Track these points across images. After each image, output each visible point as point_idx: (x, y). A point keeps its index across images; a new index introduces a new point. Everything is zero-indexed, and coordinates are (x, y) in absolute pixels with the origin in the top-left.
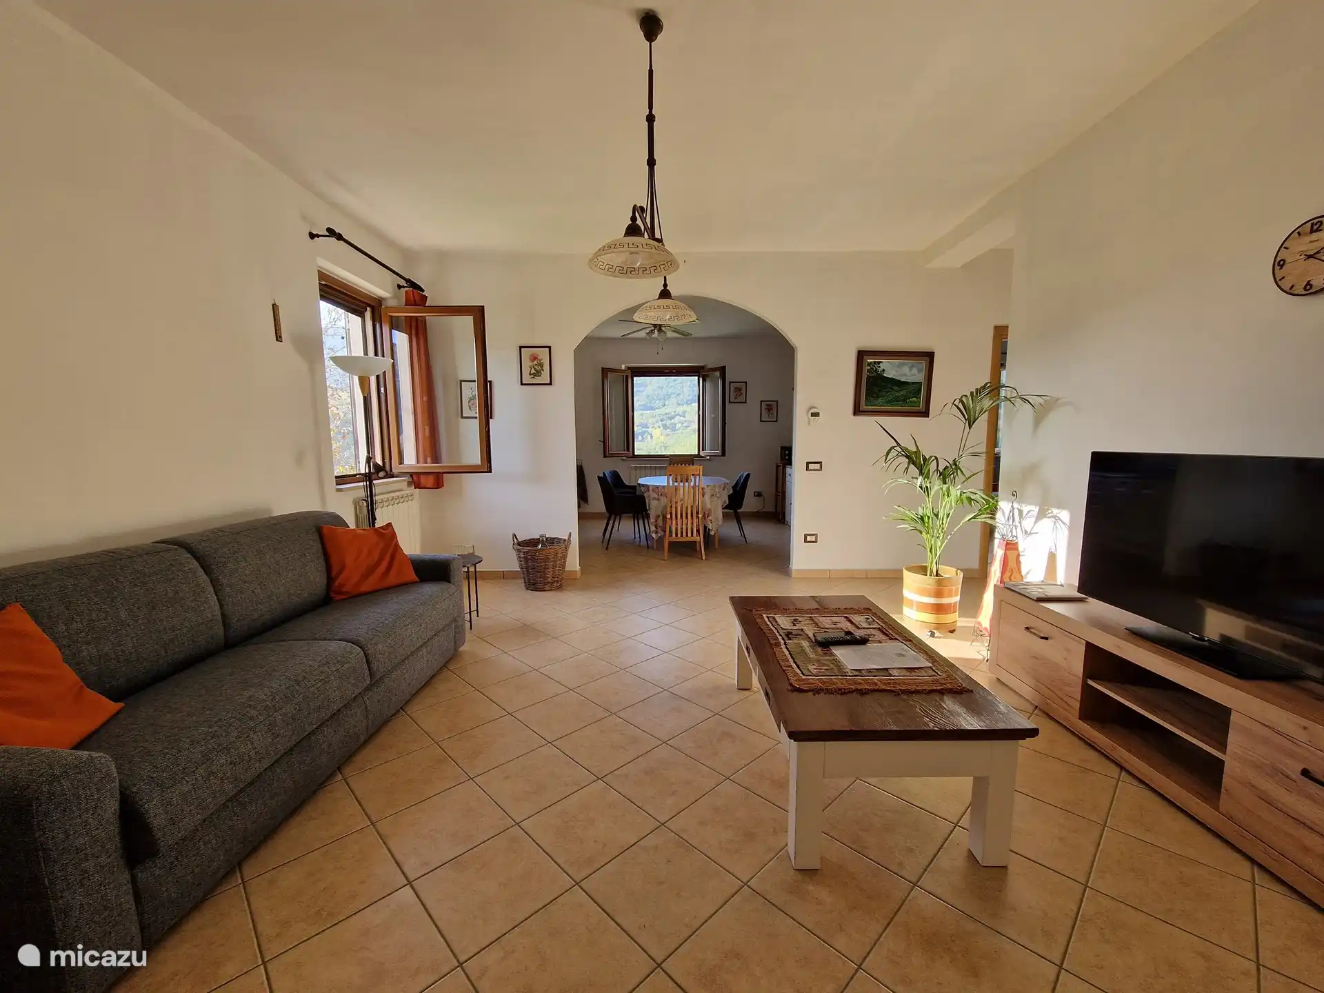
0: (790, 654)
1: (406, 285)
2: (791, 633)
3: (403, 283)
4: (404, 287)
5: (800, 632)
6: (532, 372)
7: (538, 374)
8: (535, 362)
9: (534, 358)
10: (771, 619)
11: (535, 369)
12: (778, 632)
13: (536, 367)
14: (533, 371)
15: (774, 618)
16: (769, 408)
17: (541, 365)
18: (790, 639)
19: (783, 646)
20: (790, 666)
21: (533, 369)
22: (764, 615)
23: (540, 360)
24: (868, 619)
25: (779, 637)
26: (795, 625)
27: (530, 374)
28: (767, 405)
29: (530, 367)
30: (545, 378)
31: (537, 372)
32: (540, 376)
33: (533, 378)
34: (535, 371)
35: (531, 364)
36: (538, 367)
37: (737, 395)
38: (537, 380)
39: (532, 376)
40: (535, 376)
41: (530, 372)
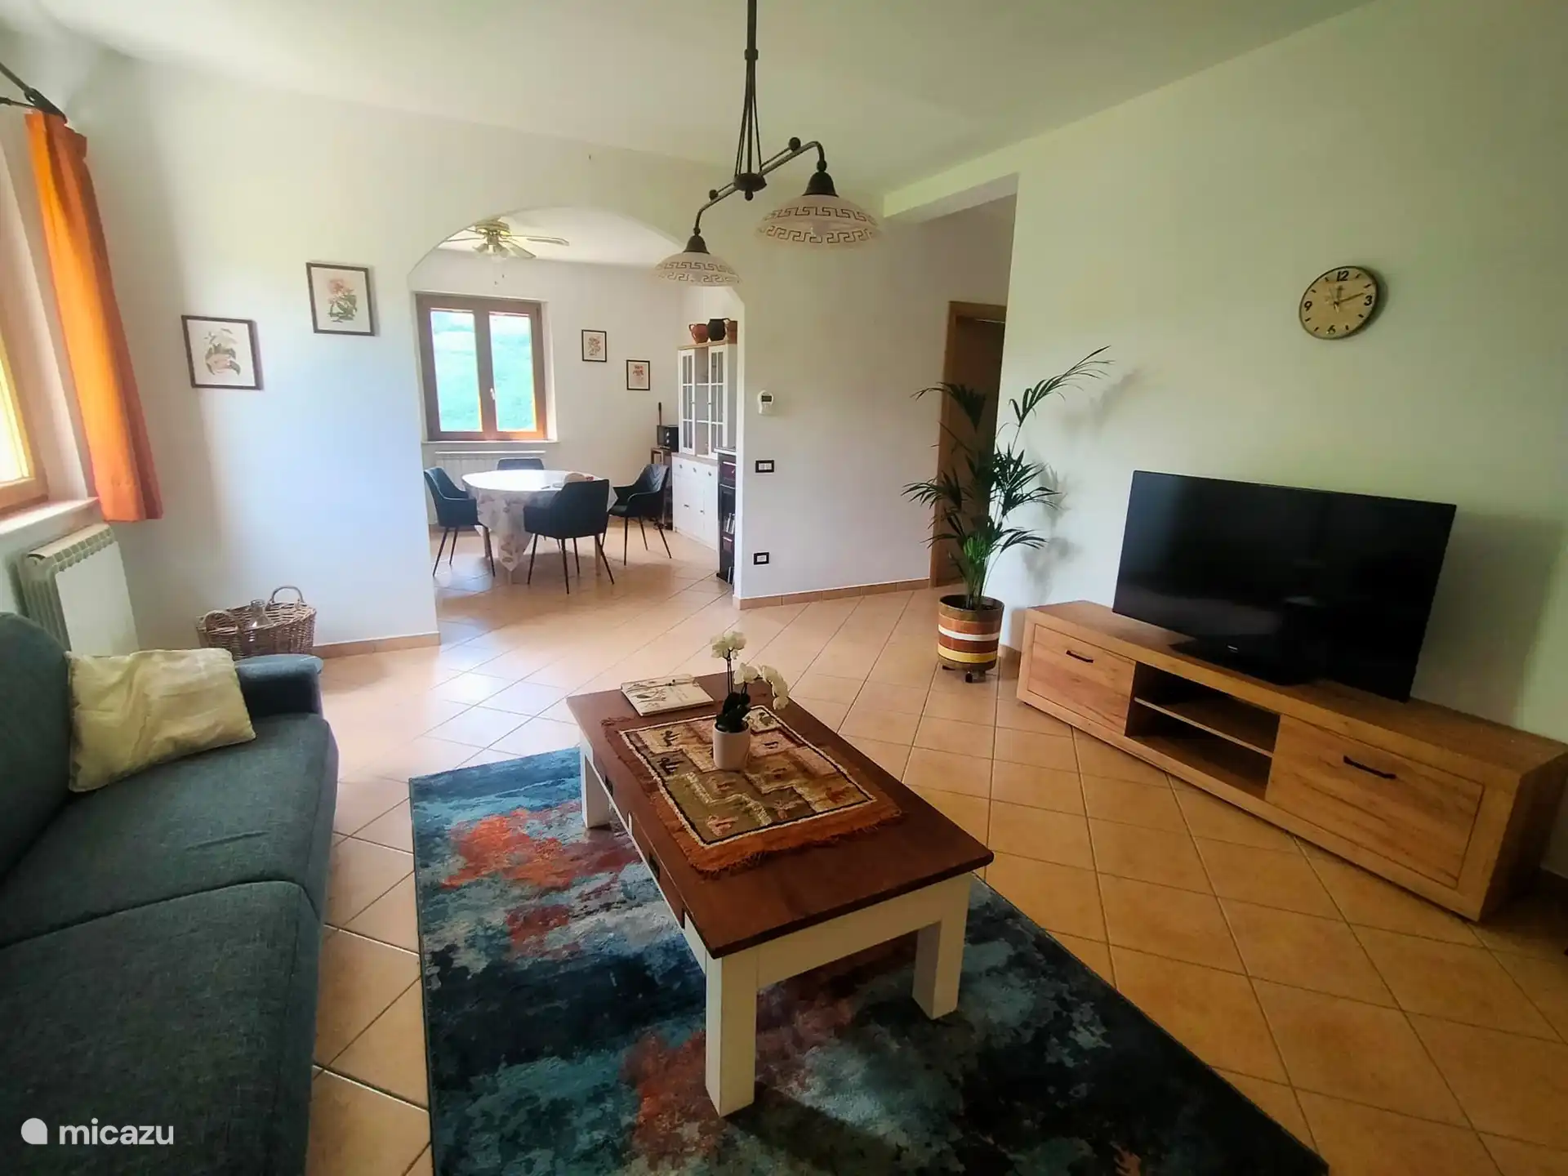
0: (676, 803)
2: (668, 760)
5: (680, 757)
6: (334, 311)
7: (346, 314)
8: (340, 294)
9: (337, 286)
10: (633, 738)
11: (340, 306)
12: (649, 762)
13: (342, 303)
14: (336, 310)
15: (638, 736)
16: (639, 372)
17: (352, 300)
18: (668, 773)
19: (663, 791)
20: (682, 829)
21: (336, 306)
22: (622, 733)
23: (349, 291)
24: (762, 714)
25: (653, 773)
26: (669, 744)
27: (331, 314)
28: (637, 367)
29: (332, 303)
30: (361, 321)
31: (345, 312)
32: (351, 319)
33: (338, 321)
34: (341, 309)
35: (332, 296)
36: (346, 303)
37: (593, 350)
38: (346, 325)
39: (336, 318)
40: (341, 318)
41: (331, 310)
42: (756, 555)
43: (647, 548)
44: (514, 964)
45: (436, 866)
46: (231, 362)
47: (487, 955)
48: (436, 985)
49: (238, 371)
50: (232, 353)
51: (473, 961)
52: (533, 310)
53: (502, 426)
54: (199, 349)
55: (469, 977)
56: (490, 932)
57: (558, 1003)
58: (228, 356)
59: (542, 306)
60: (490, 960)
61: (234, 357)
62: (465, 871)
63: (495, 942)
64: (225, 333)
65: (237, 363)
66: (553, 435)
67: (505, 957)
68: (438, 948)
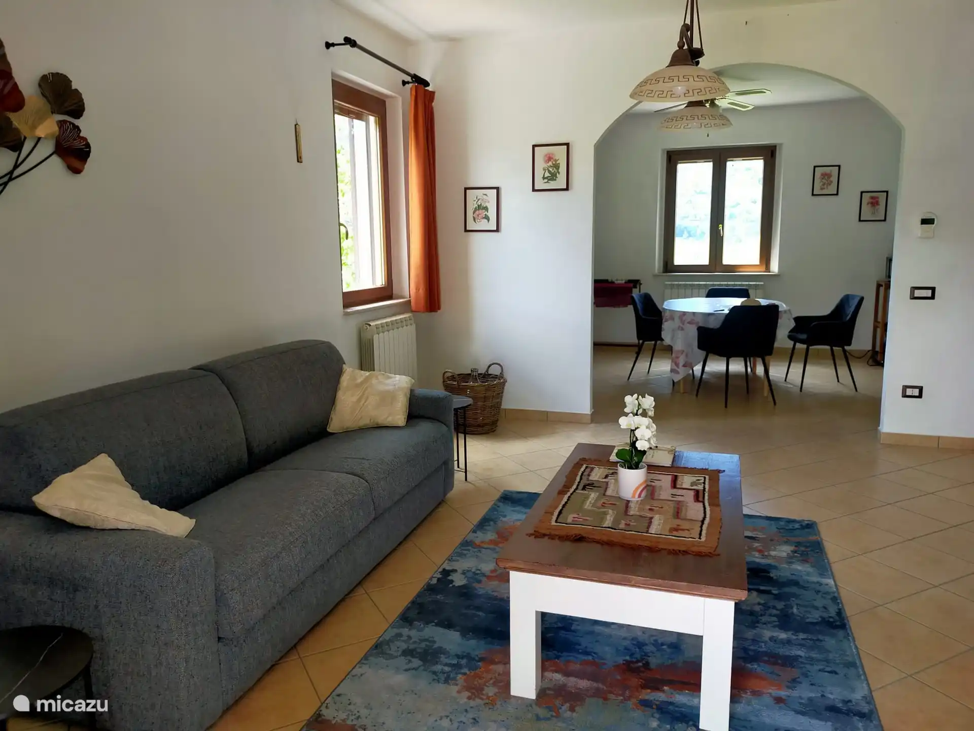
0: (566, 502)
1: (411, 81)
3: (408, 79)
4: (408, 83)
6: (546, 176)
7: (553, 177)
8: (550, 163)
9: (549, 158)
10: (588, 470)
11: (549, 172)
12: (579, 482)
13: (551, 170)
14: (547, 174)
15: (592, 470)
16: (874, 203)
17: (557, 166)
19: (568, 495)
21: (547, 172)
22: (585, 465)
23: (556, 161)
27: (544, 178)
28: (872, 198)
29: (544, 169)
30: (561, 182)
31: (552, 175)
32: (555, 180)
33: (547, 182)
34: (550, 174)
35: (546, 166)
36: (553, 169)
37: (824, 185)
38: (552, 185)
39: (546, 180)
40: (549, 180)
41: (544, 175)
42: (905, 388)
43: (838, 381)
44: (476, 589)
45: (479, 534)
46: (485, 215)
47: (468, 581)
48: (434, 581)
49: (488, 221)
50: (486, 209)
51: (459, 580)
52: (769, 154)
53: (727, 260)
54: (471, 207)
55: (451, 585)
56: (478, 572)
57: (480, 613)
58: (484, 211)
59: (777, 148)
60: (467, 582)
61: (488, 212)
62: (491, 542)
63: (477, 576)
64: (485, 196)
65: (489, 215)
66: (775, 267)
67: (476, 585)
68: (447, 568)
